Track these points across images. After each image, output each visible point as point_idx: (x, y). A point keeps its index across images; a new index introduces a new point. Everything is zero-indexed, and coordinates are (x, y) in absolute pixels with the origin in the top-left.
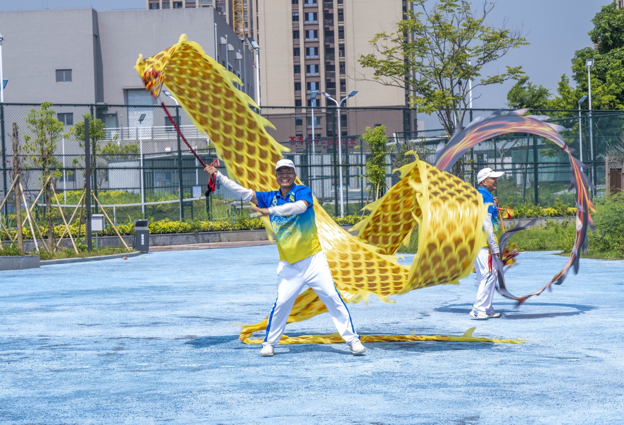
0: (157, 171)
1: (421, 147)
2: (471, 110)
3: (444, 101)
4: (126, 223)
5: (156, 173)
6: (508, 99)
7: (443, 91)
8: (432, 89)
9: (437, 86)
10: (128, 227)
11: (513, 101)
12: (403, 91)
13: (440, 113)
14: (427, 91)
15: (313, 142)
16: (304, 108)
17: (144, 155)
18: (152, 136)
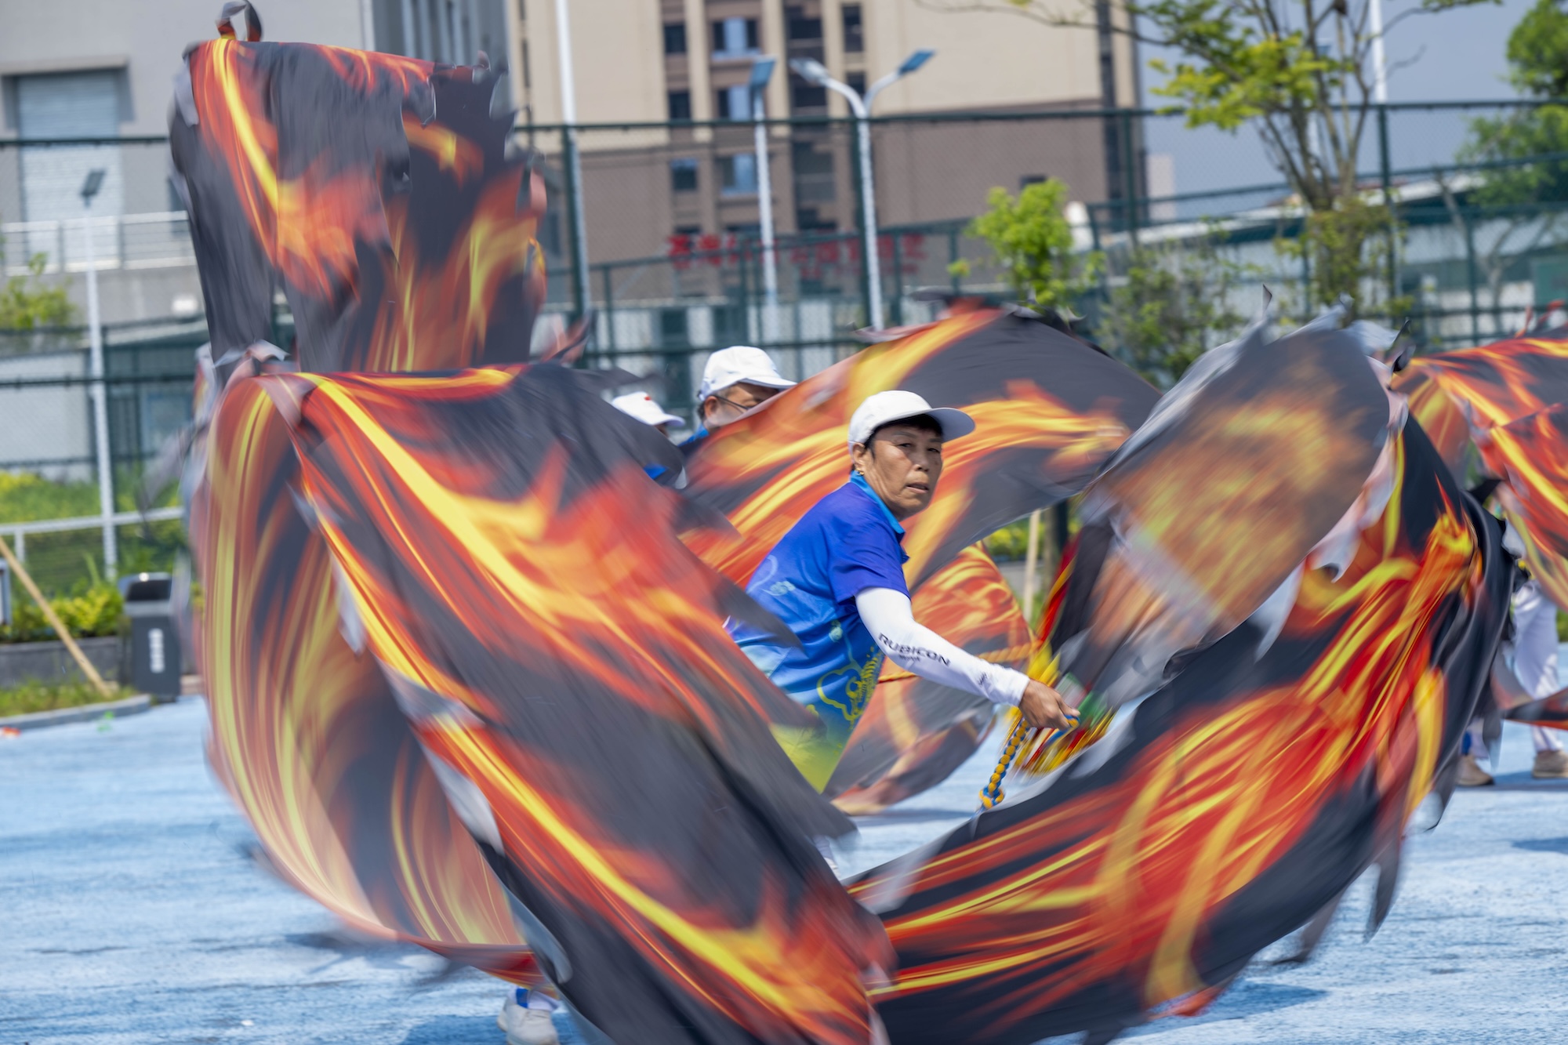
0: (154, 388)
1: (1204, 256)
2: (1382, 109)
3: (1283, 77)
4: (82, 594)
5: (151, 397)
6: (1513, 56)
7: (1279, 40)
8: (1235, 35)
9: (1253, 22)
10: (86, 607)
11: (1527, 65)
12: (1087, 42)
13: (1271, 125)
14: (1214, 44)
15: (769, 258)
16: (702, 124)
17: (105, 330)
18: (123, 256)
